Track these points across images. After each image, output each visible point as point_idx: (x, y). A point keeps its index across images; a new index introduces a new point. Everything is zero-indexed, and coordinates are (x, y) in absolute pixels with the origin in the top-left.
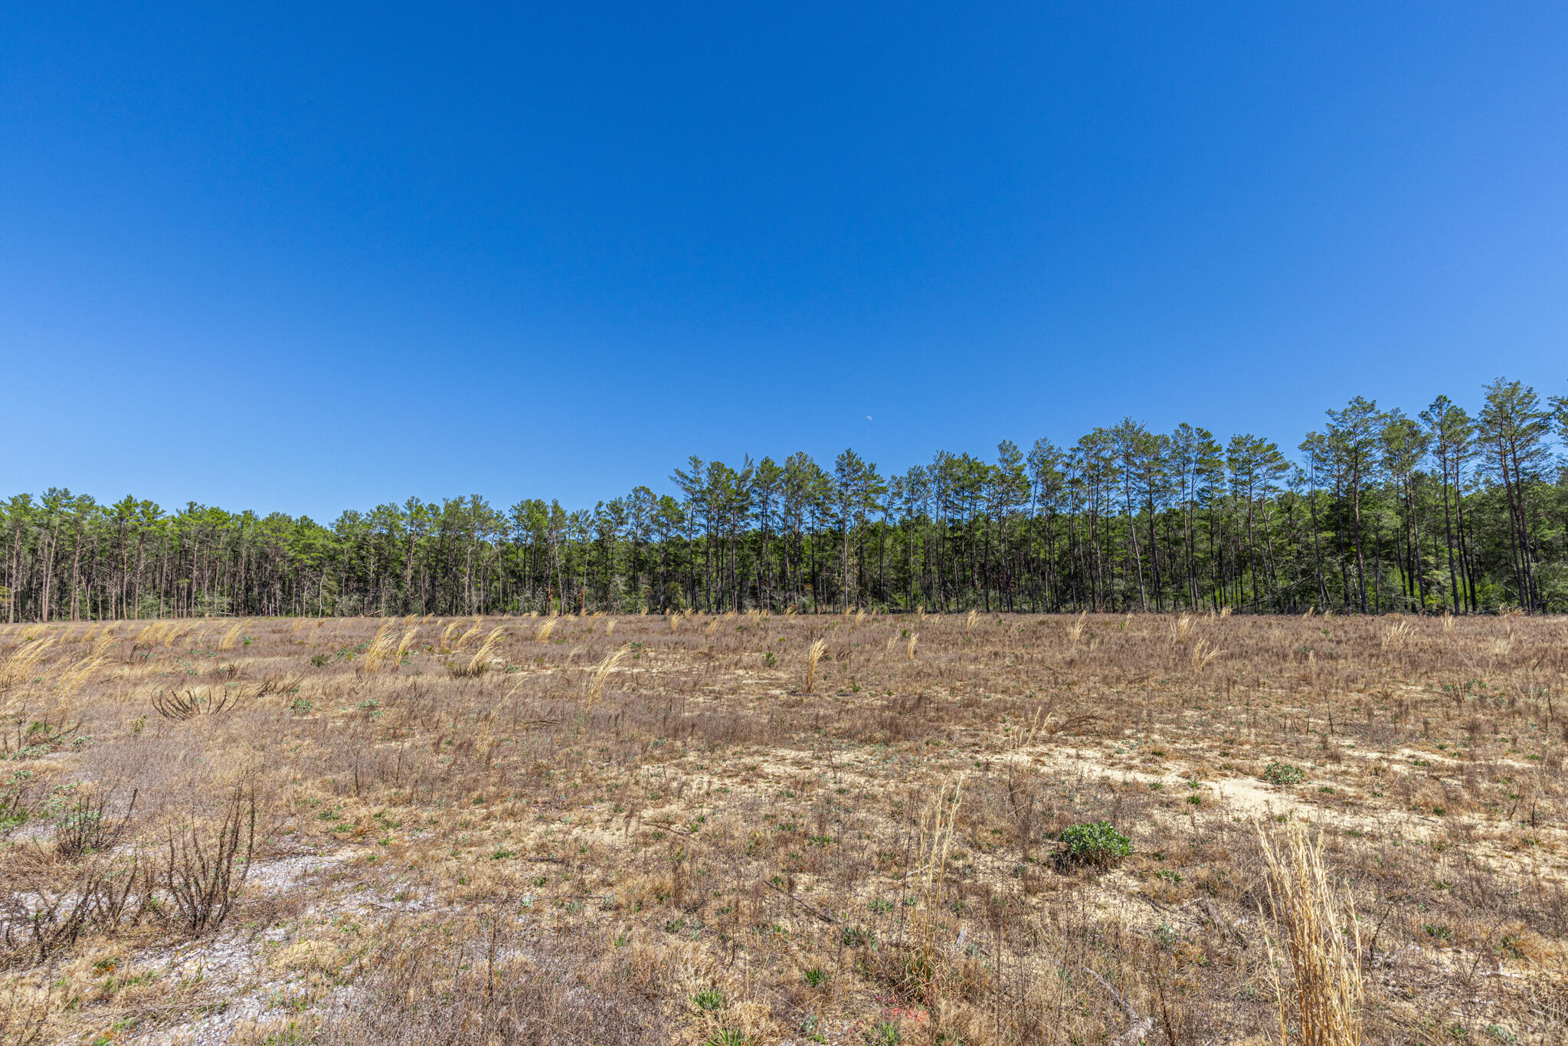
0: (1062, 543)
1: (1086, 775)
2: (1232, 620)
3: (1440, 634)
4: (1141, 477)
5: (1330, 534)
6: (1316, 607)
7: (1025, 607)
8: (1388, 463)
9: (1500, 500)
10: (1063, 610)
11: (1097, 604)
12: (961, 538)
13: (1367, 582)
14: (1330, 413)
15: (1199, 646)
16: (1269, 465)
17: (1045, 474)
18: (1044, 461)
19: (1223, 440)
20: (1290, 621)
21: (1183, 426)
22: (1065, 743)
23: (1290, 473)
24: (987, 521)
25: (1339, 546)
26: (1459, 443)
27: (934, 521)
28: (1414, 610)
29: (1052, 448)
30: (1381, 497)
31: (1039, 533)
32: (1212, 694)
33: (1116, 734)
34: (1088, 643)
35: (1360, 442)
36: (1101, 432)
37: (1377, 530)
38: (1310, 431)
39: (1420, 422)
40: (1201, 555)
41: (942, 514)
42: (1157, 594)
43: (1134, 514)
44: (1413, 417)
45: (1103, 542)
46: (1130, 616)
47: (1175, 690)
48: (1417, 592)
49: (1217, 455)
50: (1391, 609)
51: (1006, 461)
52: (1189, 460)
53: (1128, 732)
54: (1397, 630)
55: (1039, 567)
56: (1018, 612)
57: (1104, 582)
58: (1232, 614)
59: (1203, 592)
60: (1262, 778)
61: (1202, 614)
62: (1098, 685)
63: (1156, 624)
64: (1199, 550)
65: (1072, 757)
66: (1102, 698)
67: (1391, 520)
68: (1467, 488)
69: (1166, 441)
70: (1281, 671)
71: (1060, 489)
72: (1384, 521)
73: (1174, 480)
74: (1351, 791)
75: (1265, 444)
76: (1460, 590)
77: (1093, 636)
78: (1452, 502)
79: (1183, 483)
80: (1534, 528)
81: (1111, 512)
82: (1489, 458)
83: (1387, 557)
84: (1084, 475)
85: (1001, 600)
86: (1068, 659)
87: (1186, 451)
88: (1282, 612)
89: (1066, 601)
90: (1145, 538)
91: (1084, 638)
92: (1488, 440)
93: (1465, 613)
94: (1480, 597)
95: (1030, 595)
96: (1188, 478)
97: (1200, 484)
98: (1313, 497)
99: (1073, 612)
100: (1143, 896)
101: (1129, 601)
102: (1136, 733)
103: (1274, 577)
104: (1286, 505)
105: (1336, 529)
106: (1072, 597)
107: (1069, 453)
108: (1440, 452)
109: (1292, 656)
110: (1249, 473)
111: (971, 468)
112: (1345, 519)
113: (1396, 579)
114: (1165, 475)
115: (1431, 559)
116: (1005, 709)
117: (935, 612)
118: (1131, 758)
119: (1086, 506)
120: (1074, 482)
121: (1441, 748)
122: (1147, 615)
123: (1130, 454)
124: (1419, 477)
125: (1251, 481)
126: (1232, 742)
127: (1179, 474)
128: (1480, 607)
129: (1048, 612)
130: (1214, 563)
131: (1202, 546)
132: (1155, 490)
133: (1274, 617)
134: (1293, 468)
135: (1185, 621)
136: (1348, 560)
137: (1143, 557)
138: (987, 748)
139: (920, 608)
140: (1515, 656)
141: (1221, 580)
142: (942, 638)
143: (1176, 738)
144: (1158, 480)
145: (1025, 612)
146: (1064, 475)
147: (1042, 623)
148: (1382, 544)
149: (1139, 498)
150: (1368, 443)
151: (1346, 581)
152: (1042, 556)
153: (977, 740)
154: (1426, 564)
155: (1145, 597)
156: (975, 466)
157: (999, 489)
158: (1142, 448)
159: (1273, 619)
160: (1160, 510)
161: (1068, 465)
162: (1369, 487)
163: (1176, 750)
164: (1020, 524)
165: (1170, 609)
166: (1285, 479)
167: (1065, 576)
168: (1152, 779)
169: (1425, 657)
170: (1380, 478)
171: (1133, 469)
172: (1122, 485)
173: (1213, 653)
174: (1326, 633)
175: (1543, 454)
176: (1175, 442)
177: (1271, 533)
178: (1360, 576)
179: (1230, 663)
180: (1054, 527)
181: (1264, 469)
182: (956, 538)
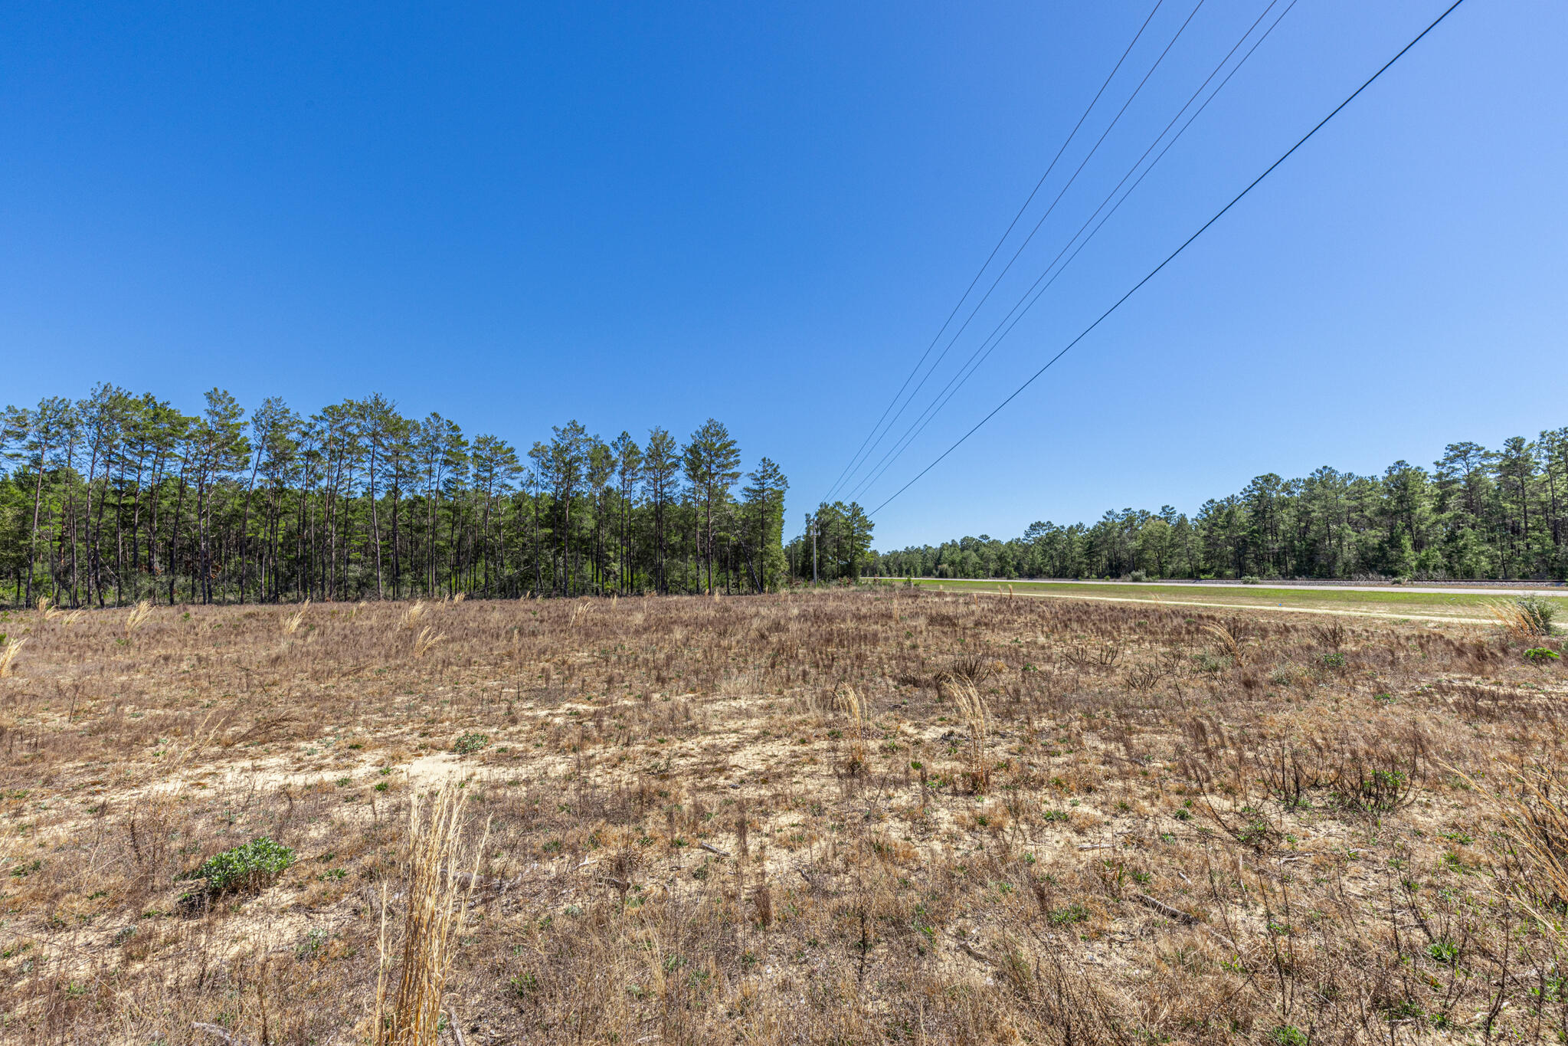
0: (290, 523)
1: (258, 788)
2: (464, 605)
3: (608, 611)
4: (388, 459)
5: (550, 531)
6: (532, 592)
7: (231, 597)
8: (591, 477)
9: (652, 514)
10: (284, 599)
11: (327, 592)
12: (134, 506)
13: (570, 572)
14: (555, 429)
15: (425, 632)
16: (507, 466)
17: (273, 440)
18: (273, 425)
19: (470, 436)
20: (510, 605)
21: (435, 415)
22: (243, 755)
23: (524, 476)
24: (182, 488)
25: (553, 541)
26: (633, 469)
27: (87, 480)
28: (597, 594)
29: (287, 411)
30: (585, 503)
31: (259, 509)
32: (426, 678)
33: (310, 734)
34: (305, 636)
35: (573, 457)
36: (351, 405)
37: (580, 529)
38: (536, 441)
39: (612, 449)
40: (442, 543)
41: (100, 470)
42: (395, 581)
43: (377, 497)
44: (607, 443)
45: (340, 525)
46: (363, 604)
47: (390, 677)
48: (600, 579)
49: (464, 449)
50: (583, 593)
51: (218, 414)
52: (437, 450)
53: (327, 729)
54: (582, 608)
55: (256, 548)
56: (218, 603)
57: (337, 568)
58: (465, 600)
59: (439, 579)
60: (453, 751)
61: (437, 600)
62: (305, 682)
63: (389, 612)
64: (442, 539)
65: (247, 771)
66: (307, 695)
67: (589, 523)
68: (636, 503)
69: (416, 427)
70: (491, 649)
71: (291, 459)
72: (585, 524)
73: (422, 467)
74: (520, 747)
75: (506, 447)
76: (625, 578)
77: (313, 628)
78: (626, 512)
79: (430, 472)
80: (668, 535)
81: (352, 493)
82: (648, 482)
83: (585, 551)
84: (324, 448)
85: (194, 589)
86: (274, 656)
87: (435, 439)
88: (506, 597)
89: (288, 589)
90: (388, 523)
91: (302, 630)
92: (649, 469)
93: (626, 596)
94: (636, 583)
95: (240, 582)
96: (436, 466)
97: (447, 475)
98: (537, 500)
99: (294, 602)
100: (297, 907)
101: (363, 588)
102: (336, 729)
103: (502, 565)
104: (518, 502)
105: (552, 527)
106: (297, 585)
107: (307, 420)
108: (622, 473)
109: (503, 635)
110: (491, 470)
111: (157, 415)
112: (559, 519)
113: (588, 569)
114: (413, 461)
115: (611, 554)
116: (161, 727)
117: (76, 606)
118: (324, 758)
119: (324, 483)
120: (311, 455)
121: (589, 699)
122: (383, 603)
123: (378, 433)
124: (609, 490)
125: (491, 478)
126: (433, 721)
127: (427, 461)
128: (635, 590)
129: (262, 601)
130: (451, 551)
131: (445, 535)
132: (402, 475)
133: (499, 601)
134: (526, 471)
135: (417, 608)
136: (558, 553)
137: (385, 543)
138: (117, 784)
139: (44, 601)
140: (646, 625)
141: (457, 568)
142: (79, 645)
143: (380, 727)
144: (405, 465)
145: (230, 603)
146: (298, 444)
147: (249, 616)
148: (582, 540)
149: (384, 481)
150: (579, 459)
151: (555, 570)
152: (261, 536)
153: (102, 776)
154: (608, 557)
155: (383, 584)
156: (163, 414)
157: (205, 449)
158: (391, 428)
159: (497, 603)
160: (405, 495)
161: (305, 434)
162: (578, 494)
163: (375, 739)
164: (234, 496)
165: (407, 596)
166: (519, 480)
167: (291, 561)
168: (341, 775)
169: (596, 629)
170: (584, 489)
171: (381, 450)
172: (367, 465)
173: (438, 638)
174: (535, 614)
175: (675, 484)
176: (425, 430)
177: (503, 527)
178: (565, 566)
179: (451, 646)
180: (279, 503)
181: (503, 469)
182: (125, 506)
